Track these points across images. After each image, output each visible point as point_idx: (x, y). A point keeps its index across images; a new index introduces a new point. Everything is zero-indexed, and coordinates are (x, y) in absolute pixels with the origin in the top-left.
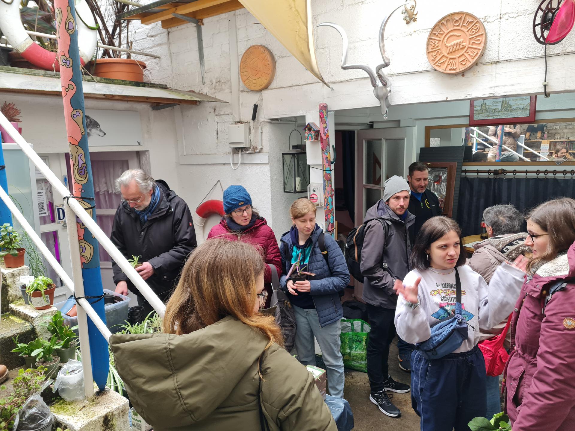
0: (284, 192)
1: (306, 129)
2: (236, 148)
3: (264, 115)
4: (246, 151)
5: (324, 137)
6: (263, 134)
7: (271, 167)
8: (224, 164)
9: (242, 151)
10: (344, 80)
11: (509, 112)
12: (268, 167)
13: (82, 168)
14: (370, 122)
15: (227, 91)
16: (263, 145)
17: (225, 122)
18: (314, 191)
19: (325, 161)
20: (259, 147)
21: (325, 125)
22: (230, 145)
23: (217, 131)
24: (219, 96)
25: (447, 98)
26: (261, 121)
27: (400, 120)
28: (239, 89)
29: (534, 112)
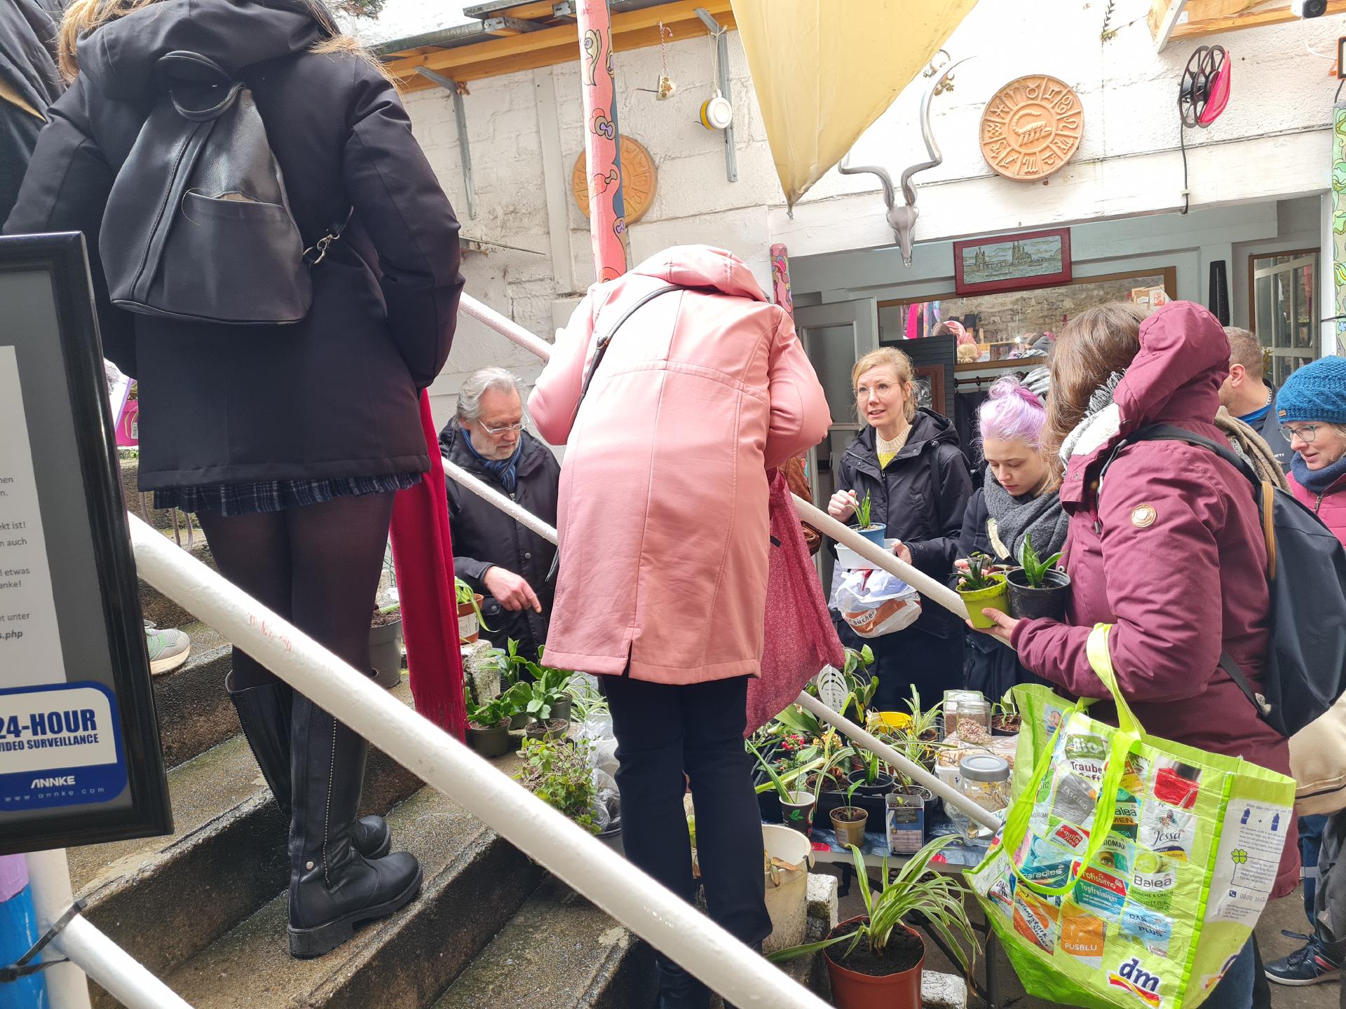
11: (1026, 267)
15: (537, 231)
17: (534, 296)
21: (788, 285)
23: (513, 317)
25: (1019, 222)
28: (568, 226)
29: (1068, 264)
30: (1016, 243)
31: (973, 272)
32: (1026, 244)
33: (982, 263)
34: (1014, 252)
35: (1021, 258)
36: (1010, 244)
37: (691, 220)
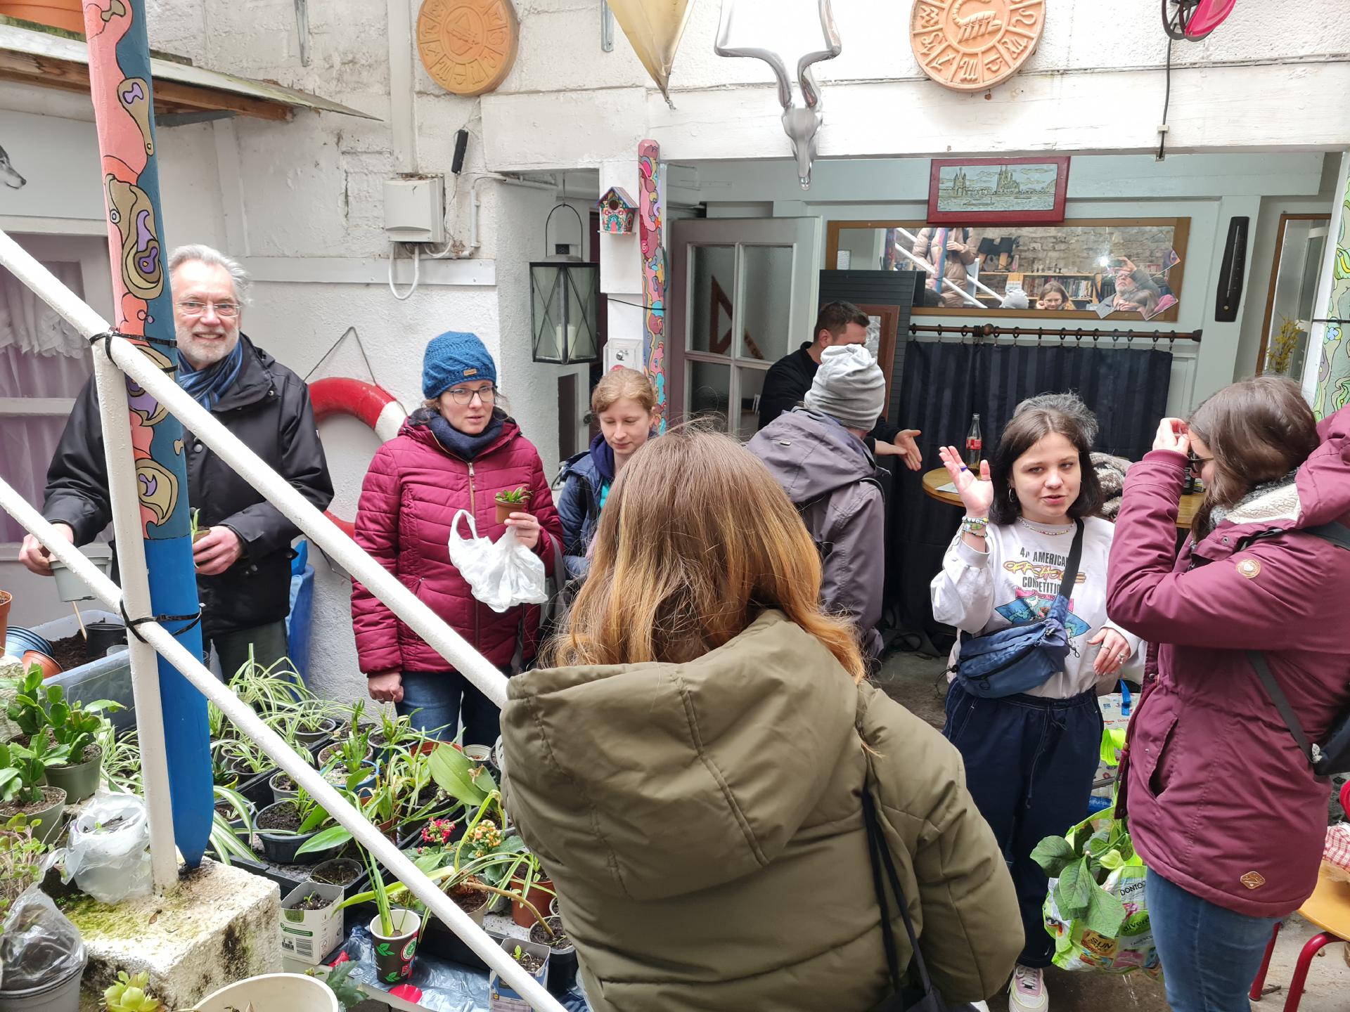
0: (535, 360)
1: (605, 202)
2: (403, 243)
3: (481, 162)
4: (432, 252)
5: (650, 225)
6: (482, 209)
7: (500, 296)
8: (368, 284)
9: (422, 252)
10: (702, 85)
11: (1012, 198)
12: (493, 296)
13: (147, 253)
14: (701, 203)
15: (378, 89)
16: (482, 239)
17: (371, 172)
18: (620, 358)
19: (651, 284)
20: (470, 244)
21: (653, 196)
22: (388, 234)
23: (347, 196)
24: (351, 101)
25: (949, 147)
26: (476, 176)
27: (772, 203)
28: (412, 88)
29: (1063, 201)
30: (1004, 168)
31: (950, 197)
32: (1015, 171)
33: (962, 188)
34: (1000, 179)
35: (1007, 186)
36: (997, 169)
37: (554, 96)
